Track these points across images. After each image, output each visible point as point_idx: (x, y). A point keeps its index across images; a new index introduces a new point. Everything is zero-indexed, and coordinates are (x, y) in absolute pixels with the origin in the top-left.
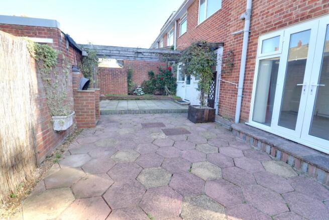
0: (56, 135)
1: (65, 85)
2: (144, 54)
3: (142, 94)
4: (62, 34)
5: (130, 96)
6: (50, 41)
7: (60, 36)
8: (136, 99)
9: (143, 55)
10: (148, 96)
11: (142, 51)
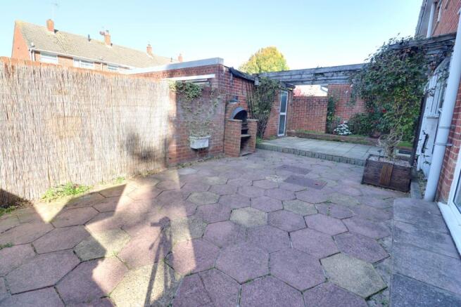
0: (193, 152)
1: (213, 113)
2: (326, 75)
3: (345, 133)
4: (224, 69)
5: (327, 135)
6: (213, 76)
7: (222, 71)
8: (334, 140)
9: (324, 76)
10: (355, 137)
11: (322, 71)
